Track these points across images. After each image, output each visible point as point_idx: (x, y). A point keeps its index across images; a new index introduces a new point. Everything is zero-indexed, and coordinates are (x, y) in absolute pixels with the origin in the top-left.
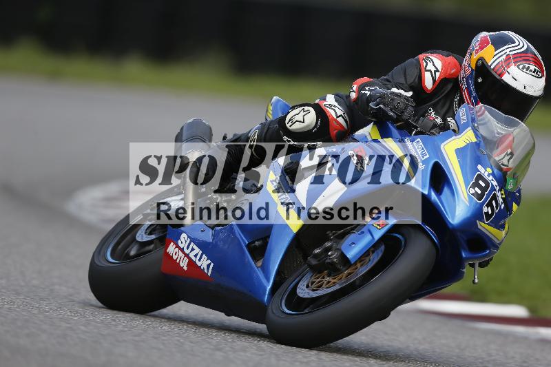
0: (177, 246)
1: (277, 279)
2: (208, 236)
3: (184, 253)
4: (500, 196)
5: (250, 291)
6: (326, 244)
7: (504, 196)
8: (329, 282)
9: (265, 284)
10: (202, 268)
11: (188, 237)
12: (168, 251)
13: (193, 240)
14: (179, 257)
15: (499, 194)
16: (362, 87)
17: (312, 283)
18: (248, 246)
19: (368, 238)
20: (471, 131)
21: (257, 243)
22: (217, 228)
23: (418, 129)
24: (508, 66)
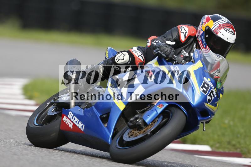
0: (67, 118)
1: (114, 132)
2: (81, 113)
3: (71, 121)
5: (102, 138)
6: (136, 116)
9: (109, 135)
10: (79, 127)
11: (72, 113)
12: (63, 120)
13: (75, 115)
14: (69, 123)
15: (214, 90)
16: (152, 41)
18: (100, 117)
19: (155, 112)
20: (200, 62)
21: (104, 116)
22: (86, 109)
23: (176, 62)
24: (220, 29)
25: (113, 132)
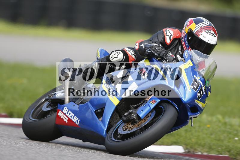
2: (76, 108)
3: (66, 115)
4: (204, 89)
5: (97, 131)
6: (130, 111)
9: (104, 128)
10: (74, 121)
11: (68, 108)
12: (58, 115)
14: (64, 117)
16: (140, 44)
18: (95, 112)
19: (148, 108)
20: (191, 61)
21: (99, 111)
22: (80, 104)
24: (201, 31)
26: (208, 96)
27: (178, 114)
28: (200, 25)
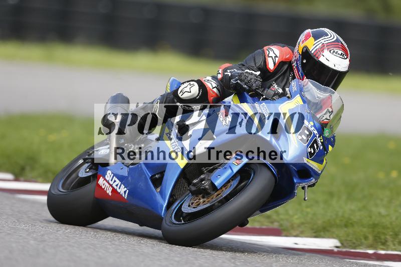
0: (105, 179)
2: (125, 172)
3: (109, 184)
4: (319, 141)
7: (322, 141)
8: (204, 201)
9: (162, 204)
10: (121, 193)
11: (112, 173)
12: (99, 183)
13: (115, 175)
14: (106, 187)
15: (319, 139)
16: (225, 70)
17: (192, 204)
18: (151, 178)
19: (229, 171)
20: (300, 98)
21: (157, 176)
22: (131, 167)
23: (264, 97)
24: (323, 51)
25: (169, 201)
26: (327, 152)
27: (276, 182)
28: (321, 41)
